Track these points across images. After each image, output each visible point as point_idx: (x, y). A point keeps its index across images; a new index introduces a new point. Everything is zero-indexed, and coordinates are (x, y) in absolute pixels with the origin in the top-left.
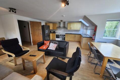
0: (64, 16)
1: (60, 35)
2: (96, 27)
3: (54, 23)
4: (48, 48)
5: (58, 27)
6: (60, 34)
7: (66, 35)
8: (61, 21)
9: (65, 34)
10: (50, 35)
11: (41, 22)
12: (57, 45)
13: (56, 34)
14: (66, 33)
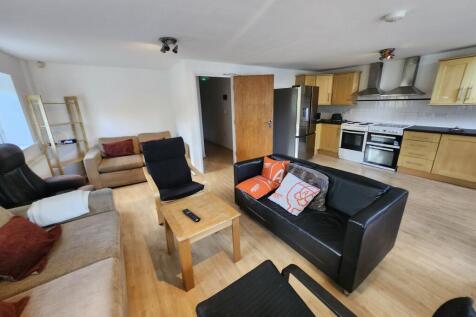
1: (369, 134)
3: (340, 73)
4: (271, 198)
5: (362, 93)
6: (365, 129)
7: (407, 135)
8: (386, 53)
9: (400, 132)
10: (313, 133)
11: (272, 76)
12: (316, 190)
14: (411, 124)
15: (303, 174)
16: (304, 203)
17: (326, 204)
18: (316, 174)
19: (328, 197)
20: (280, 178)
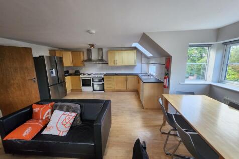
0: (94, 31)
2: (169, 59)
3: (75, 51)
5: (86, 61)
6: (91, 76)
7: (105, 77)
8: (92, 45)
9: (103, 76)
13: (82, 76)
14: (105, 73)
15: (65, 108)
16: (69, 125)
17: (82, 120)
18: (73, 105)
19: (82, 115)
20: (49, 116)
